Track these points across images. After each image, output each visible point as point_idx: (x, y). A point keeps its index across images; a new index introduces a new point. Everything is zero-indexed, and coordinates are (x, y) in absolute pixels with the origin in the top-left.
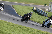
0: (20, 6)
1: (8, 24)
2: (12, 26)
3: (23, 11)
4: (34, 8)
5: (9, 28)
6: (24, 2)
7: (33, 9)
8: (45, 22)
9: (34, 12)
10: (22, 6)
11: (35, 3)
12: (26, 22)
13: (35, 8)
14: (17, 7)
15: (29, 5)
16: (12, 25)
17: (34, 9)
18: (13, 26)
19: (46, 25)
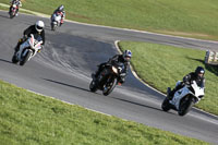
0: (151, 46)
1: (97, 122)
2: (114, 131)
3: (161, 67)
4: (207, 53)
5: (103, 139)
6: (170, 30)
7: (203, 59)
8: (174, 91)
9: (210, 70)
10: (157, 46)
11: (212, 33)
12: (106, 94)
13: (213, 56)
14: (137, 49)
15: (188, 43)
16: (114, 124)
17: (210, 58)
18: (119, 129)
19: (177, 105)
